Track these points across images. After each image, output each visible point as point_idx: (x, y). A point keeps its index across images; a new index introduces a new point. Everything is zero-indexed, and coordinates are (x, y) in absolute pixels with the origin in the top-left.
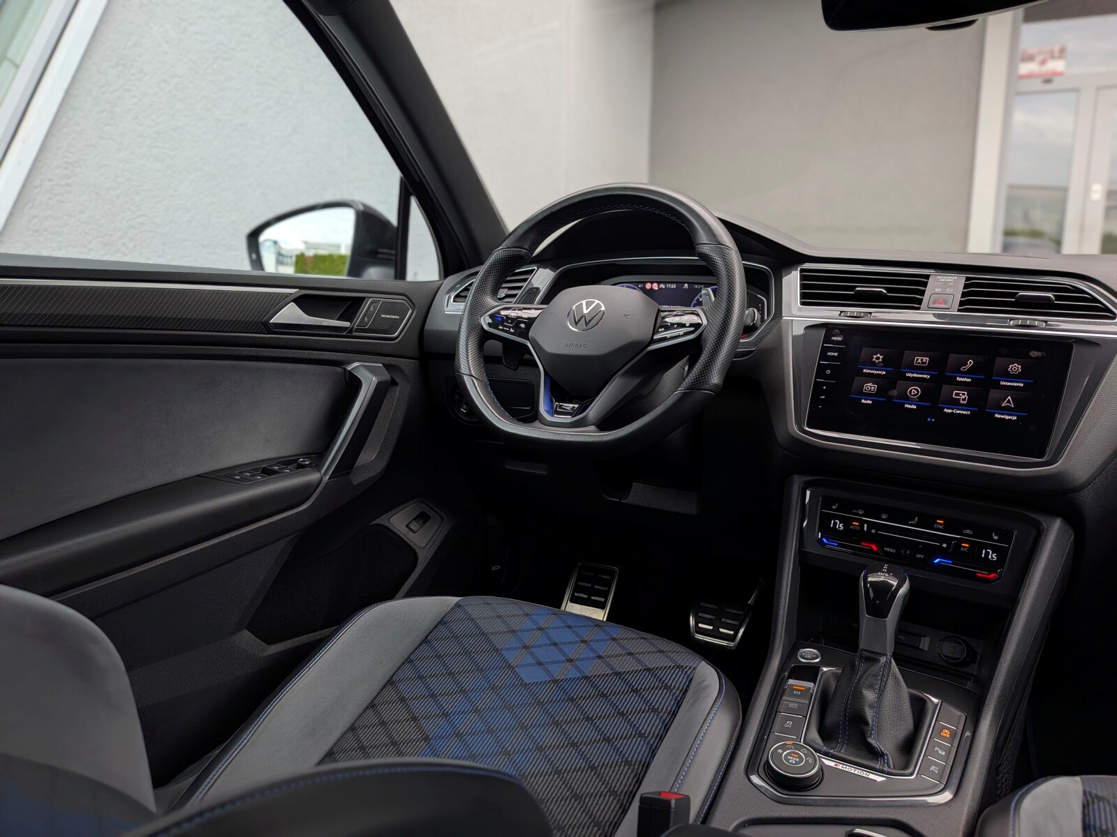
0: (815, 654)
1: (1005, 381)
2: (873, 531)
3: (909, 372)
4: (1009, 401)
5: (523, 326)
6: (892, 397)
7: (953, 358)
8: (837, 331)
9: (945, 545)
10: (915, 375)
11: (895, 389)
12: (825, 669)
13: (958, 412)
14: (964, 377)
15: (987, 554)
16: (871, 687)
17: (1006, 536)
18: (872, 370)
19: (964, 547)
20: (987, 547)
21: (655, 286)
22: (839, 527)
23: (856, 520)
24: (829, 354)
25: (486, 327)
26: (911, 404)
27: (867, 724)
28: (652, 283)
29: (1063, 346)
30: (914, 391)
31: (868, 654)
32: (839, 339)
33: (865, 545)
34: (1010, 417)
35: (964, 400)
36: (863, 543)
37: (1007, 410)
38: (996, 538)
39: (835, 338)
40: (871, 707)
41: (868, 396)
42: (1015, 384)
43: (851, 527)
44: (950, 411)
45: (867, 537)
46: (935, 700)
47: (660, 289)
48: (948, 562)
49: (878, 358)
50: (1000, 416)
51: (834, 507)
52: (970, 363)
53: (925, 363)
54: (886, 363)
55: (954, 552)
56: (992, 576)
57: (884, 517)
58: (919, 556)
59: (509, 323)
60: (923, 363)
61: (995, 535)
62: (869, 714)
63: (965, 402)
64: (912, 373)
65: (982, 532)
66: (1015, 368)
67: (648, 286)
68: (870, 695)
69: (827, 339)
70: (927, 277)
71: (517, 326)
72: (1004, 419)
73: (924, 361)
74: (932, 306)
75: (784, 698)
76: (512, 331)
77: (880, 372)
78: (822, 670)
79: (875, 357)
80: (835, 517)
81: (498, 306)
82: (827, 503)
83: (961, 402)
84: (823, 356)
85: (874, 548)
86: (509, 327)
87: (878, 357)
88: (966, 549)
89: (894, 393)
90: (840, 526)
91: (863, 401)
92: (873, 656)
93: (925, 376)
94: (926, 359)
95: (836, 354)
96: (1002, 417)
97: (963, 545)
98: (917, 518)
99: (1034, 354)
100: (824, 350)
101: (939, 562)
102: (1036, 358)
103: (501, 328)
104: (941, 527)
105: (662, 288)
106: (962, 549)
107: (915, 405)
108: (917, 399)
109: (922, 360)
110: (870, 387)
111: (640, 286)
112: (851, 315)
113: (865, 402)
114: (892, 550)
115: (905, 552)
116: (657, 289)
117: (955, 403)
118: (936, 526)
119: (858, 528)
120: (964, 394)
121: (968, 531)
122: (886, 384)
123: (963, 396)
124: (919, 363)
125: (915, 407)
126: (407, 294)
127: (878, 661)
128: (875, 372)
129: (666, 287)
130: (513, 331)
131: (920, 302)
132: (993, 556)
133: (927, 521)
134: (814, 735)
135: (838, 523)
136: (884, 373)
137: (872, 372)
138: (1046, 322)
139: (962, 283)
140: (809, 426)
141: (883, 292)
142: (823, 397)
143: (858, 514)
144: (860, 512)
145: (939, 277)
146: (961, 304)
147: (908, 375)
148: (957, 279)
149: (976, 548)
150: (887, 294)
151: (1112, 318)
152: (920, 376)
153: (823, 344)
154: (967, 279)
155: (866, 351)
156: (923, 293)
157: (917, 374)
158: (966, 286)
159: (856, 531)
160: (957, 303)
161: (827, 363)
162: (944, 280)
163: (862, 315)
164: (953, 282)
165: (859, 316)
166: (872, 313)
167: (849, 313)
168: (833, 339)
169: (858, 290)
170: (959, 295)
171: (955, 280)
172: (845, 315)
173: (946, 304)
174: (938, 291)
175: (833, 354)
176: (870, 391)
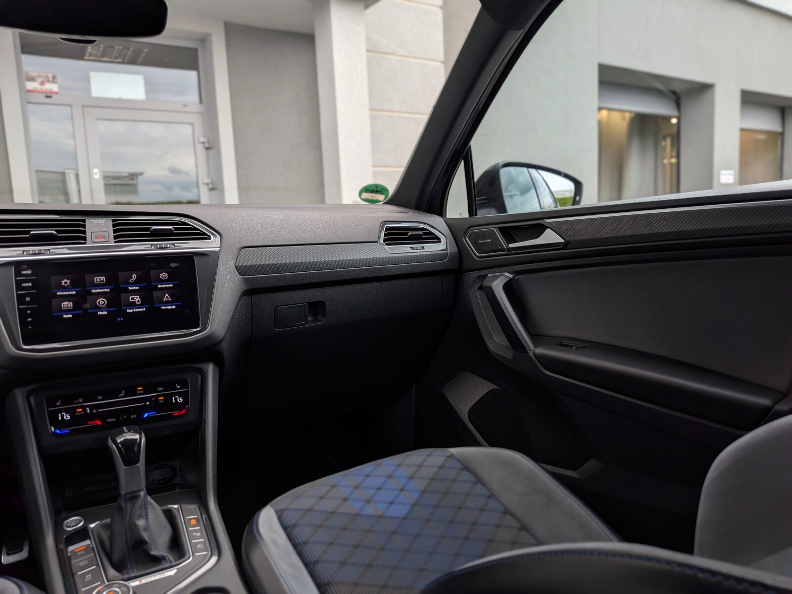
0: (77, 520)
1: (161, 285)
2: (95, 411)
3: (94, 289)
4: (167, 297)
6: (87, 309)
7: (121, 275)
8: (25, 266)
9: (148, 403)
10: (98, 291)
11: (87, 303)
12: (92, 526)
13: (137, 310)
14: (133, 287)
15: (176, 399)
16: (140, 517)
17: (184, 384)
18: (64, 292)
19: (161, 400)
20: (174, 395)
23: (79, 407)
24: (24, 285)
26: (103, 311)
27: (145, 543)
29: (188, 259)
30: (101, 301)
31: (131, 495)
32: (29, 272)
33: (91, 424)
34: (171, 307)
35: (138, 301)
36: (89, 423)
37: (168, 303)
38: (179, 387)
39: (25, 272)
40: (145, 529)
41: (67, 311)
42: (168, 286)
43: (77, 414)
44: (131, 311)
45: (92, 417)
46: (176, 506)
48: (153, 413)
49: (66, 283)
50: (165, 308)
51: (58, 404)
52: (134, 276)
53: (103, 281)
54: (73, 285)
55: (155, 405)
56: (184, 411)
57: (100, 398)
58: (133, 417)
60: (101, 281)
61: (178, 385)
62: (145, 535)
63: (140, 303)
64: (96, 289)
65: (169, 386)
66: (164, 275)
68: (141, 523)
69: (18, 273)
70: (84, 221)
72: (168, 309)
73: (102, 279)
74: (95, 240)
75: (73, 562)
77: (71, 293)
78: (90, 528)
79: (63, 282)
80: (61, 411)
82: (51, 403)
83: (137, 303)
84: (19, 287)
85: (99, 423)
88: (163, 401)
89: (87, 305)
90: (67, 417)
91: (65, 316)
92: (135, 494)
93: (106, 290)
94: (103, 278)
95: (30, 284)
96: (167, 308)
97: (160, 398)
98: (123, 392)
99: (173, 265)
100: (18, 284)
101: (148, 415)
102: (175, 267)
104: (142, 392)
106: (160, 402)
107: (105, 311)
108: (106, 307)
109: (100, 279)
110: (67, 305)
112: (34, 252)
113: (67, 316)
114: (113, 420)
115: (123, 417)
117: (133, 305)
118: (138, 392)
119: (83, 413)
120: (137, 298)
121: (160, 389)
122: (79, 301)
123: (137, 299)
124: (98, 282)
125: (106, 313)
127: (139, 496)
128: (68, 293)
131: (85, 239)
132: (180, 400)
133: (131, 391)
134: (112, 572)
135: (65, 415)
136: (74, 293)
137: (65, 293)
138: (174, 244)
139: (111, 223)
140: (25, 344)
141: (52, 233)
142: (30, 319)
143: (79, 403)
144: (81, 400)
145: (92, 220)
146: (115, 237)
147: (93, 291)
148: (105, 220)
149: (168, 398)
150: (58, 235)
151: (210, 238)
152: (103, 290)
153: (15, 278)
154: (113, 221)
155: (53, 279)
156: (84, 232)
157: (100, 289)
158: (114, 226)
159: (81, 415)
160: (112, 238)
161: (25, 292)
162: (97, 222)
163: (43, 252)
164: (103, 223)
165: (41, 253)
166: (50, 250)
167: (31, 251)
168: (23, 273)
169: (33, 233)
170: (111, 232)
171: (105, 222)
172: (28, 253)
173: (105, 238)
174: (95, 230)
175: (27, 284)
176: (68, 307)
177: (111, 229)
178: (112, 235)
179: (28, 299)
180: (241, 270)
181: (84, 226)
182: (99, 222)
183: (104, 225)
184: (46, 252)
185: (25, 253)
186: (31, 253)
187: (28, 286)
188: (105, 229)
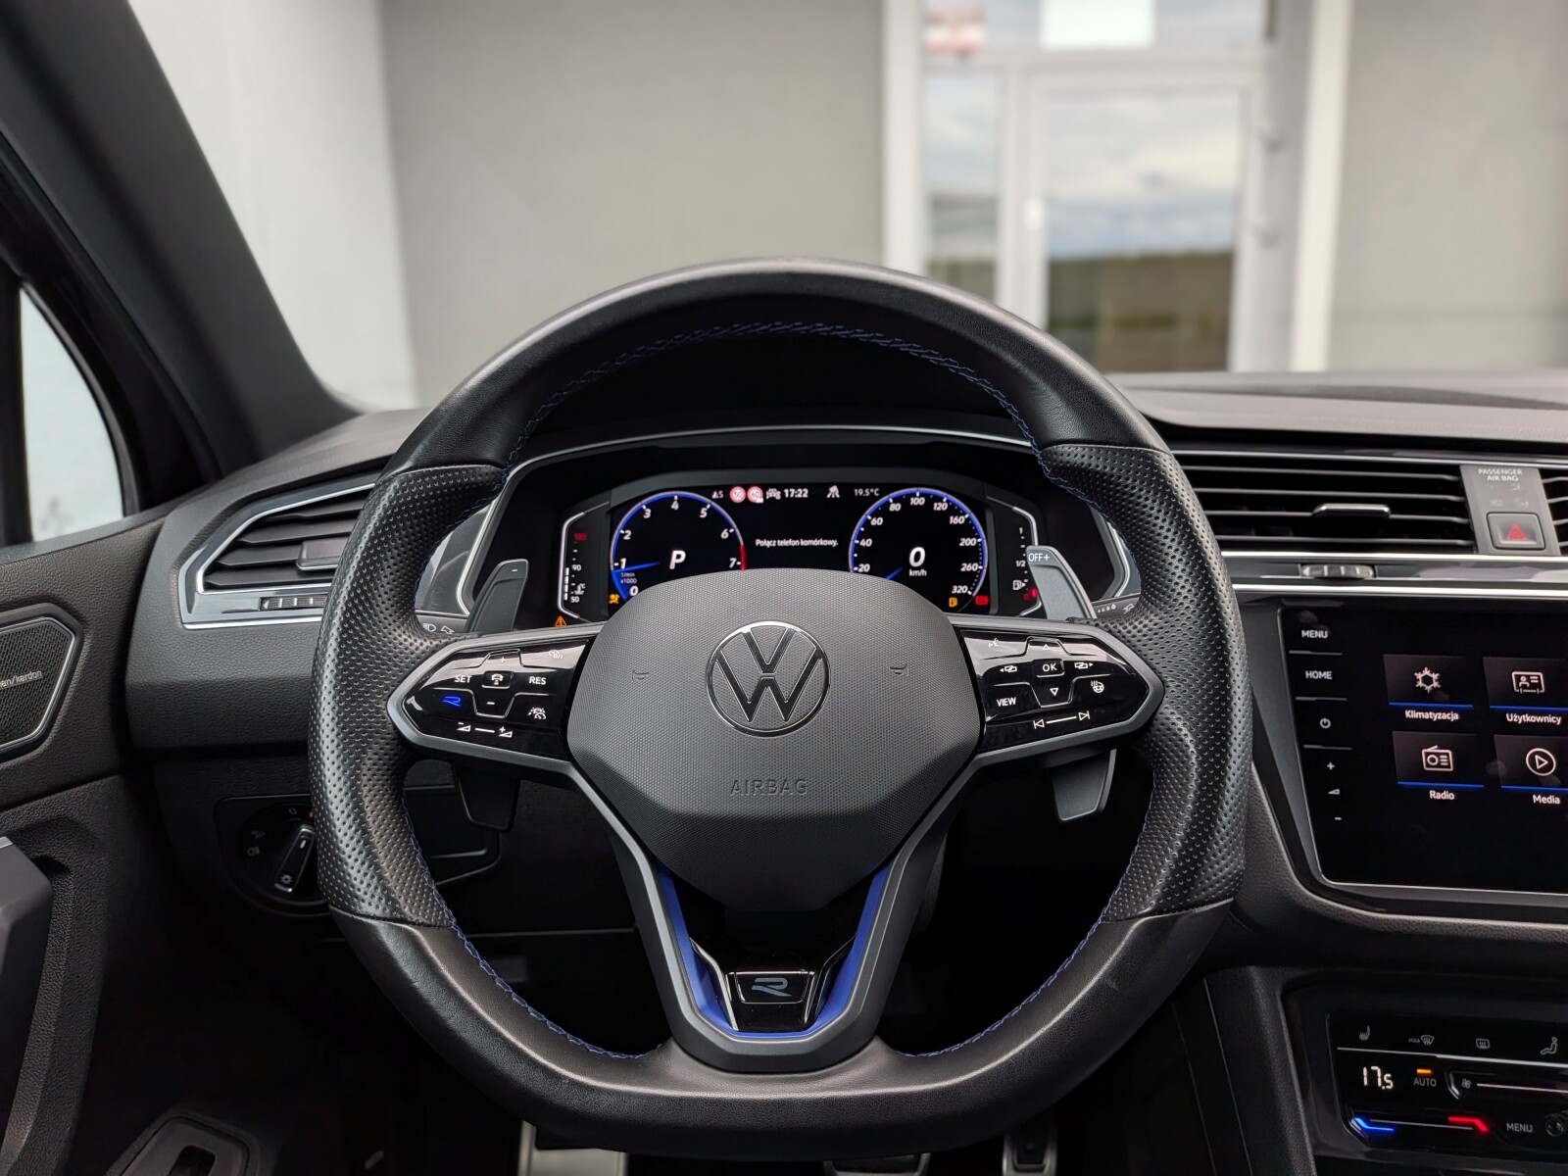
2: (1468, 1085)
3: (1513, 712)
5: (538, 712)
6: (1496, 779)
8: (1309, 615)
10: (1527, 718)
11: (1495, 756)
18: (1425, 710)
21: (756, 495)
22: (1384, 1083)
23: (1423, 1062)
24: (1310, 675)
25: (409, 731)
26: (1546, 794)
28: (746, 488)
30: (1540, 758)
32: (1322, 634)
33: (1459, 1123)
36: (1451, 1119)
39: (1309, 634)
41: (1440, 779)
43: (1413, 1080)
45: (1460, 1101)
47: (769, 502)
49: (1428, 680)
51: (1364, 1037)
53: (1538, 685)
54: (1450, 692)
57: (1483, 1045)
59: (489, 710)
60: (1533, 686)
64: (1520, 714)
67: (737, 495)
69: (1292, 639)
70: (1455, 470)
71: (518, 720)
73: (1534, 680)
76: (506, 734)
77: (1445, 716)
79: (1419, 676)
80: (1369, 1060)
81: (434, 652)
82: (1346, 1030)
84: (1298, 684)
85: (1482, 1127)
86: (495, 724)
87: (1427, 678)
89: (1497, 767)
90: (1386, 1081)
91: (1433, 794)
93: (1551, 719)
94: (1537, 676)
95: (1327, 675)
98: (1554, 1040)
100: (1296, 667)
103: (467, 729)
105: (773, 499)
107: (1555, 794)
108: (1555, 779)
109: (1528, 677)
110: (1437, 756)
111: (715, 496)
112: (1334, 572)
113: (1439, 796)
114: (1525, 1128)
115: (1554, 1126)
116: (760, 500)
119: (1434, 1084)
122: (1473, 747)
124: (1524, 687)
125: (1558, 801)
126: (58, 592)
128: (1436, 716)
129: (783, 494)
130: (510, 734)
131: (1465, 532)
135: (1379, 1074)
136: (1455, 717)
137: (1427, 716)
139: (1539, 483)
140: (1330, 872)
141: (1382, 512)
142: (1337, 792)
143: (1421, 1047)
144: (1428, 1041)
145: (1480, 471)
147: (1512, 718)
148: (1520, 472)
150: (1394, 517)
152: (1540, 719)
153: (1287, 651)
154: (1545, 473)
155: (1393, 663)
156: (1462, 509)
157: (1530, 714)
158: (1551, 490)
159: (1428, 1088)
160: (1552, 535)
161: (1314, 699)
162: (1497, 478)
163: (1359, 571)
164: (1513, 482)
165: (1352, 575)
166: (1376, 567)
167: (1326, 568)
168: (1306, 637)
169: (1327, 511)
170: (1547, 514)
171: (1518, 476)
172: (1317, 573)
173: (1533, 537)
174: (1496, 504)
175: (1320, 675)
176: (1439, 766)
177: (1543, 504)
178: (1550, 524)
179: (1325, 723)
181: (1458, 488)
182: (1504, 478)
183: (1519, 487)
184: (1366, 573)
185: (1307, 571)
186: (1326, 574)
187: (1323, 678)
188: (1527, 503)
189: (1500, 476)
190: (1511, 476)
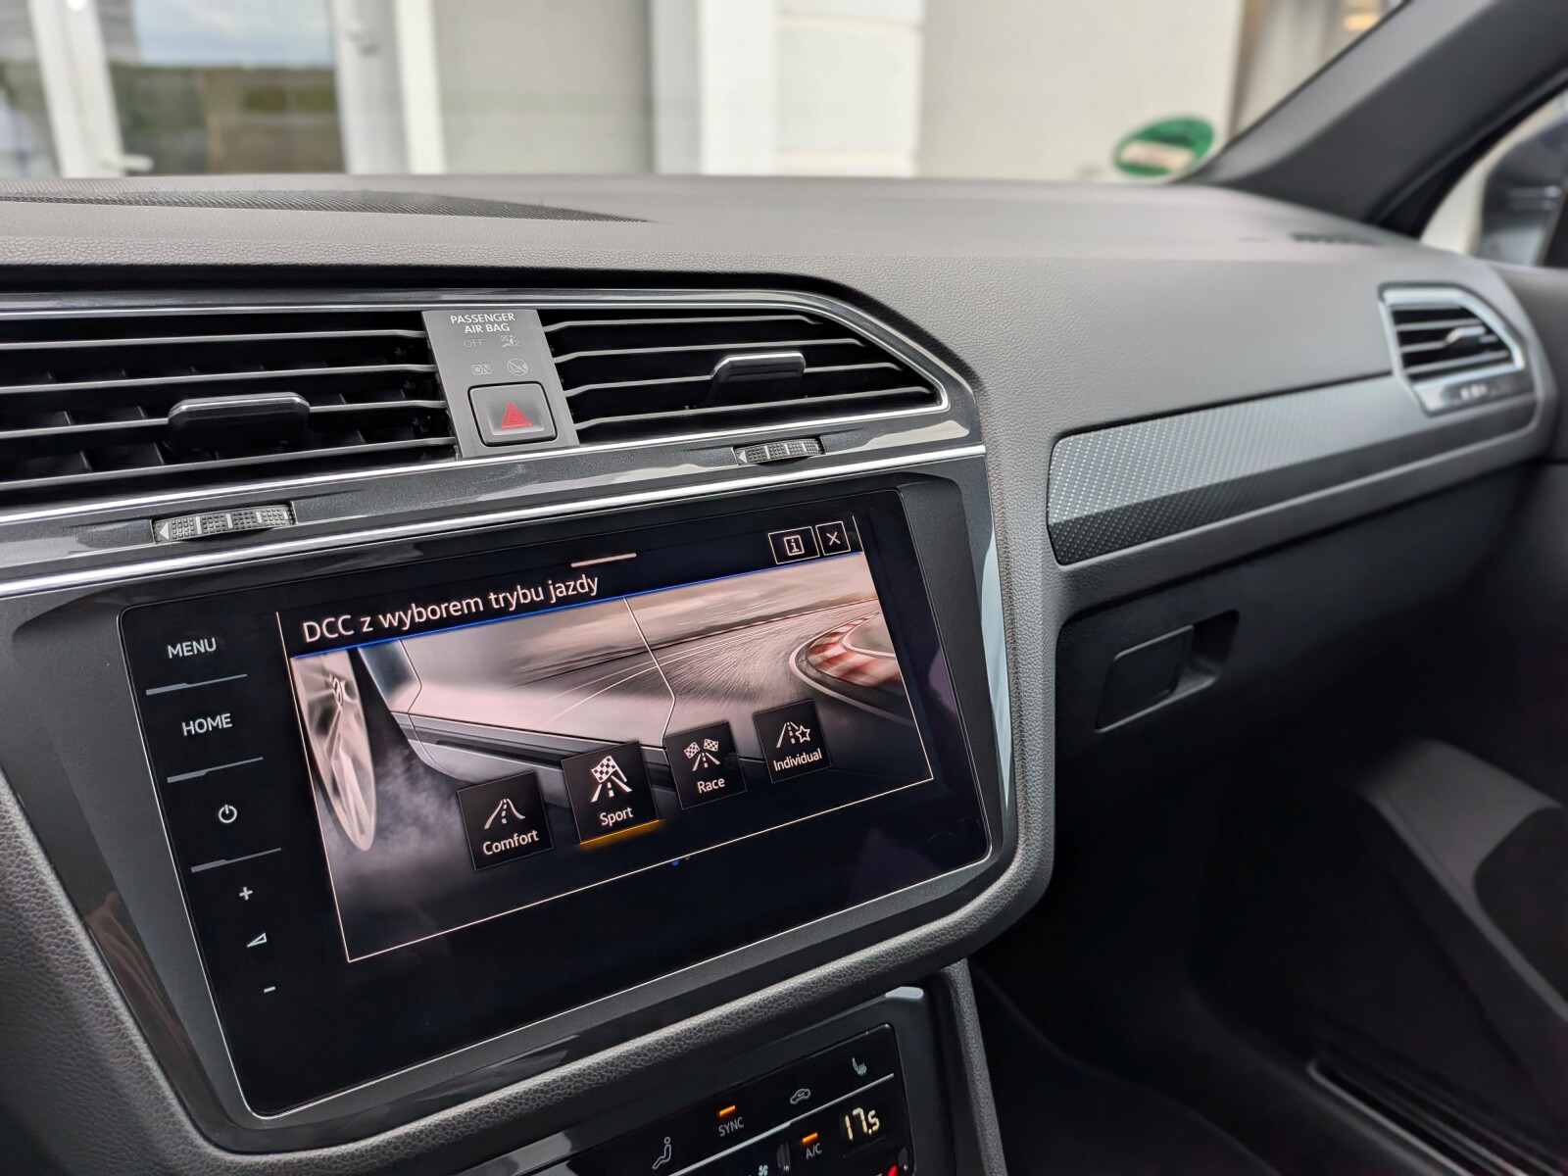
8: (177, 615)
9: (765, 1172)
15: (857, 1124)
17: (880, 1053)
19: (811, 1144)
20: (847, 1107)
24: (191, 728)
32: (202, 646)
38: (862, 1070)
39: (182, 649)
61: (859, 1064)
65: (831, 1075)
69: (147, 664)
70: (414, 320)
74: (493, 434)
84: (169, 750)
88: (815, 1148)
95: (223, 721)
97: (805, 1140)
98: (667, 1141)
100: (160, 720)
104: (736, 1125)
106: (809, 1154)
118: (722, 1130)
121: (801, 1094)
131: (440, 422)
132: (871, 1121)
133: (699, 1133)
138: (817, 437)
139: (539, 331)
140: (265, 1101)
141: (292, 405)
142: (261, 939)
145: (453, 319)
146: (579, 408)
148: (511, 317)
149: (829, 1124)
150: (314, 409)
151: (932, 398)
153: (139, 689)
154: (547, 317)
156: (430, 385)
158: (557, 343)
160: (564, 414)
161: (202, 773)
162: (479, 329)
163: (260, 517)
164: (503, 333)
165: (248, 524)
166: (293, 503)
167: (198, 519)
168: (176, 656)
169: (189, 413)
170: (553, 381)
171: (509, 323)
172: (184, 532)
173: (536, 421)
174: (482, 372)
175: (209, 724)
177: (545, 365)
178: (559, 396)
179: (228, 813)
180: (1065, 542)
181: (421, 350)
182: (489, 328)
183: (511, 341)
184: (277, 517)
185: (165, 530)
186: (199, 532)
187: (216, 728)
188: (525, 366)
189: (483, 325)
190: (499, 324)
